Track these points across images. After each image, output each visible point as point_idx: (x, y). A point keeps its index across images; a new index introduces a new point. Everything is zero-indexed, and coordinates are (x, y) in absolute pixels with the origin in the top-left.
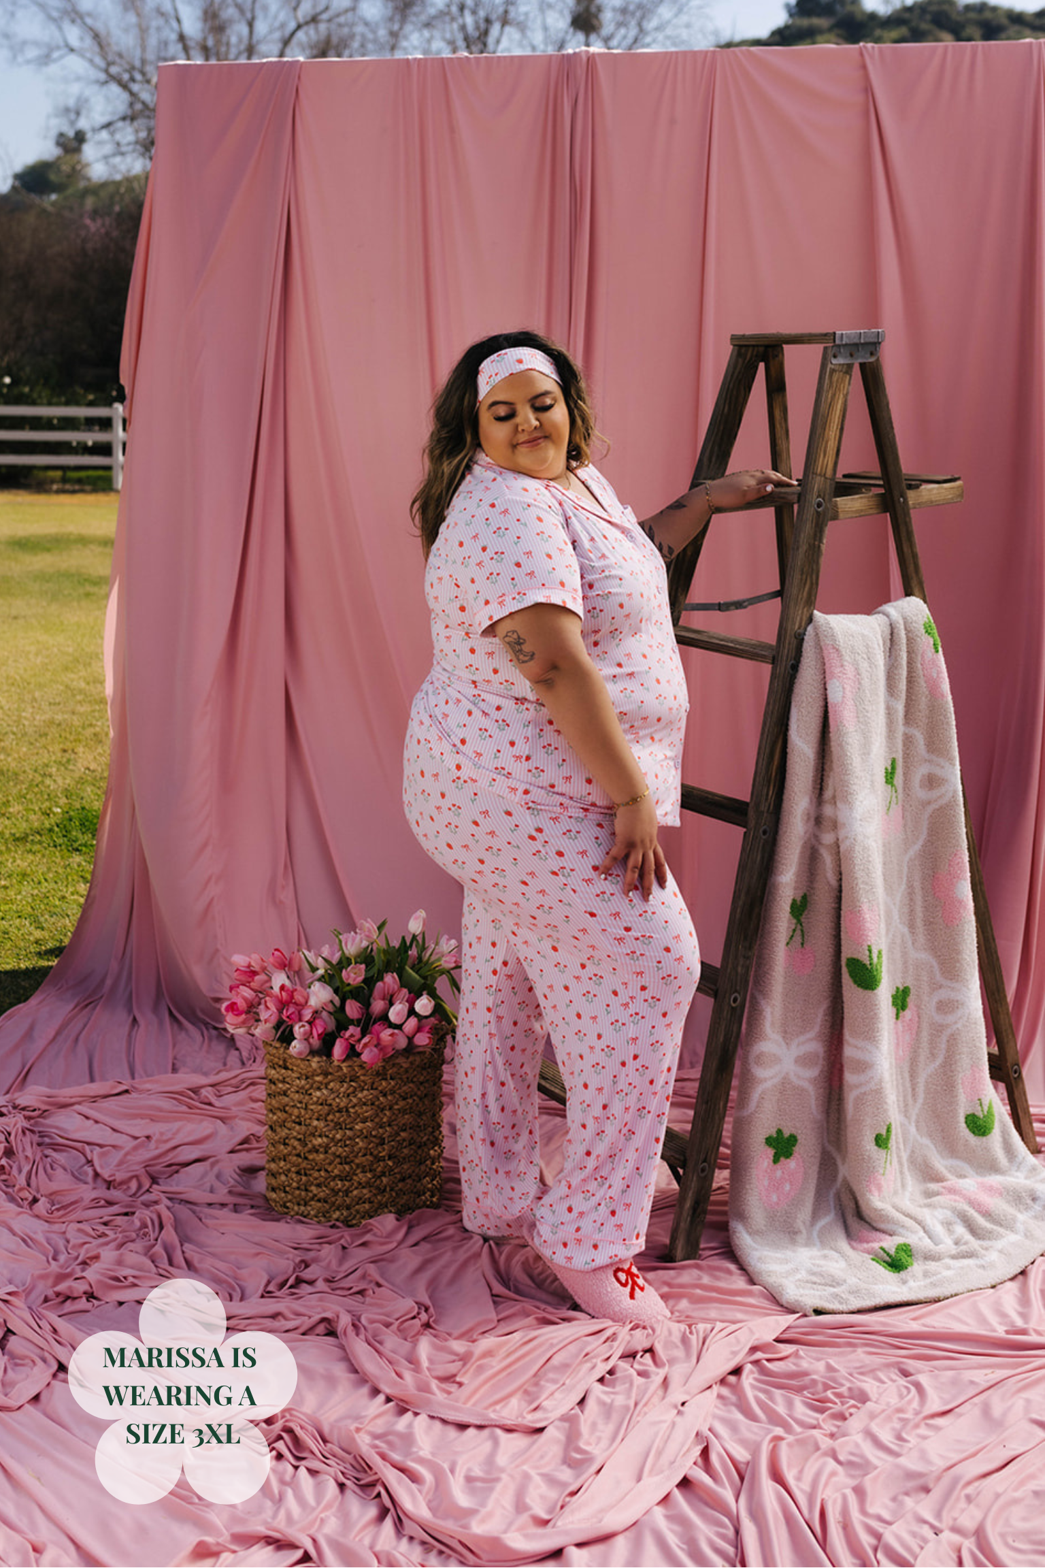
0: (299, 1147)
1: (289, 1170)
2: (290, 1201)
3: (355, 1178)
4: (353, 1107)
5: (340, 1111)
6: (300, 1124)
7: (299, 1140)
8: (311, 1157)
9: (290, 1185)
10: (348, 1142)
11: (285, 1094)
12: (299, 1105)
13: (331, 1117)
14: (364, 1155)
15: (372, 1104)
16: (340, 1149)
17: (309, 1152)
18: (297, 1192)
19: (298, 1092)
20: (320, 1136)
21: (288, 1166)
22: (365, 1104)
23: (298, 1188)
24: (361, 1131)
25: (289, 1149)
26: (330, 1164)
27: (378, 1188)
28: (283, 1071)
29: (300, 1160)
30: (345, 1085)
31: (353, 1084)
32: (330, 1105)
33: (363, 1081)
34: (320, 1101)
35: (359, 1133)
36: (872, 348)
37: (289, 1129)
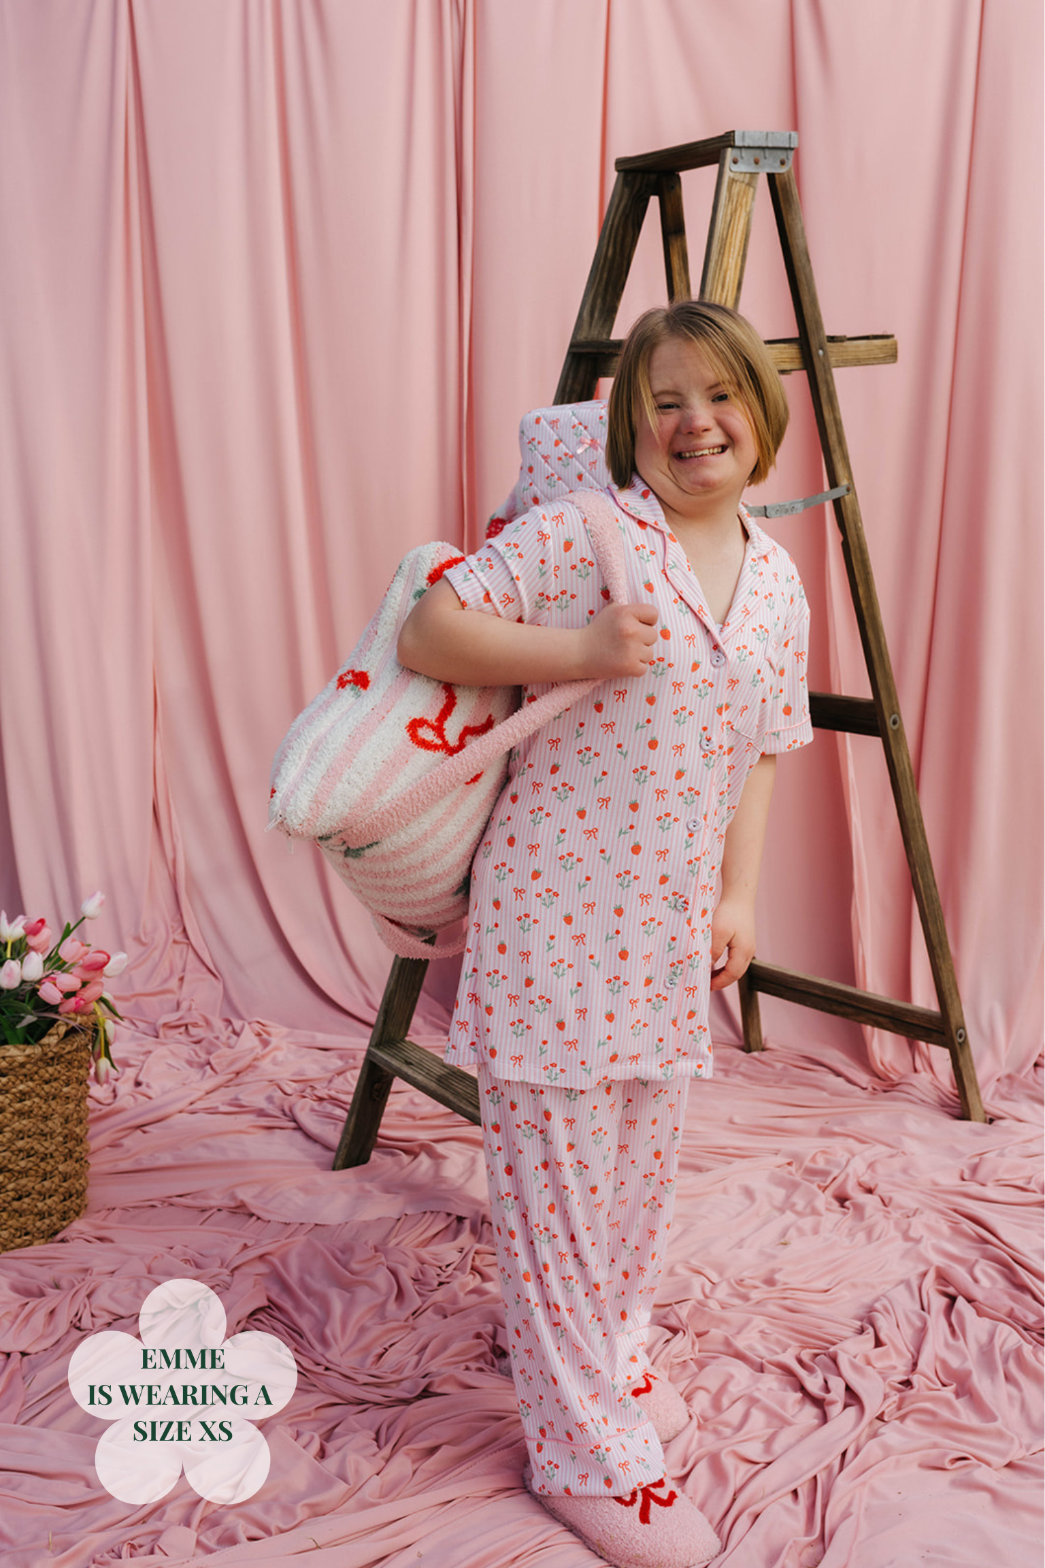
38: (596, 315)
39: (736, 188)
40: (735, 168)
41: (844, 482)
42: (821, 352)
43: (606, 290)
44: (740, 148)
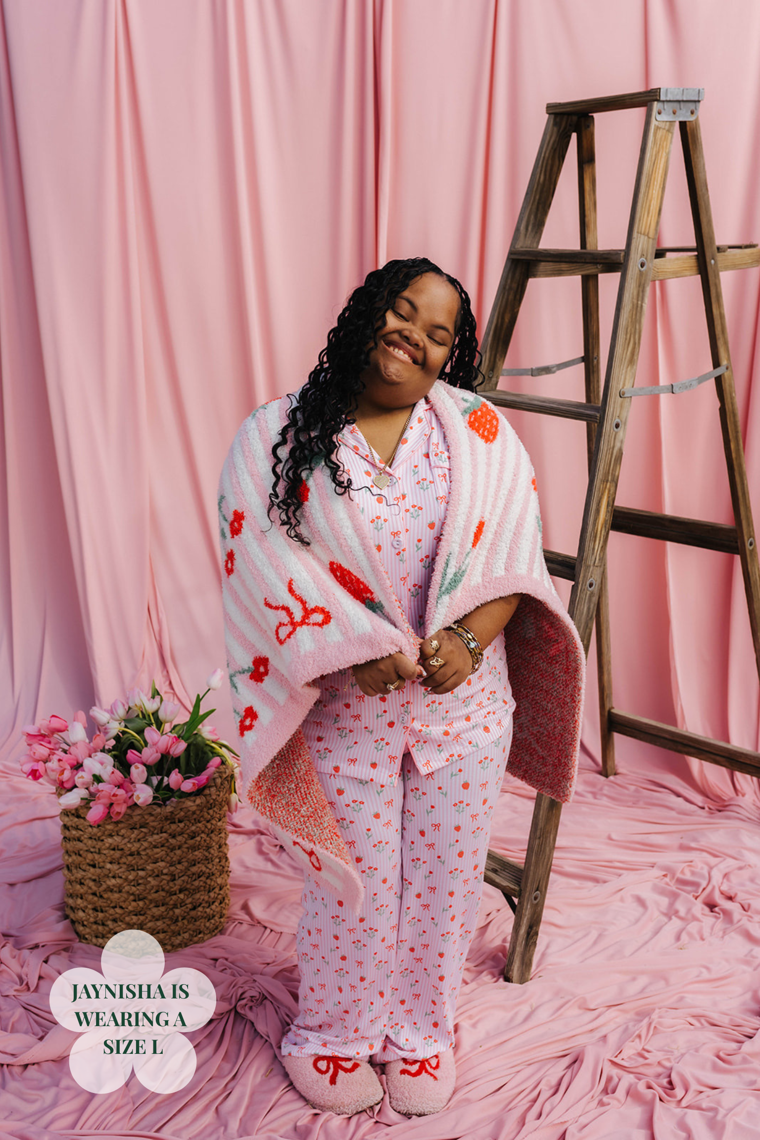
0: (94, 888)
1: (86, 907)
2: (88, 934)
3: (148, 912)
4: (145, 850)
5: (131, 855)
6: (94, 866)
7: (94, 880)
8: (105, 896)
9: (87, 920)
10: (140, 881)
11: (79, 840)
12: (92, 850)
13: (123, 860)
14: (157, 892)
15: (162, 846)
16: (133, 888)
17: (105, 891)
18: (95, 927)
19: (91, 838)
20: (114, 877)
21: (85, 904)
22: (155, 847)
23: (96, 923)
24: (153, 871)
25: (85, 888)
26: (124, 901)
27: (171, 919)
28: (76, 819)
29: (96, 899)
30: (136, 832)
31: (143, 830)
32: (122, 849)
33: (153, 827)
34: (112, 847)
35: (150, 873)
36: (692, 106)
37: (84, 871)
38: (530, 228)
39: (660, 133)
40: (659, 118)
41: (724, 362)
42: (713, 262)
43: (537, 209)
44: (663, 101)
